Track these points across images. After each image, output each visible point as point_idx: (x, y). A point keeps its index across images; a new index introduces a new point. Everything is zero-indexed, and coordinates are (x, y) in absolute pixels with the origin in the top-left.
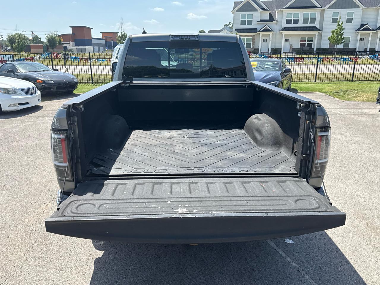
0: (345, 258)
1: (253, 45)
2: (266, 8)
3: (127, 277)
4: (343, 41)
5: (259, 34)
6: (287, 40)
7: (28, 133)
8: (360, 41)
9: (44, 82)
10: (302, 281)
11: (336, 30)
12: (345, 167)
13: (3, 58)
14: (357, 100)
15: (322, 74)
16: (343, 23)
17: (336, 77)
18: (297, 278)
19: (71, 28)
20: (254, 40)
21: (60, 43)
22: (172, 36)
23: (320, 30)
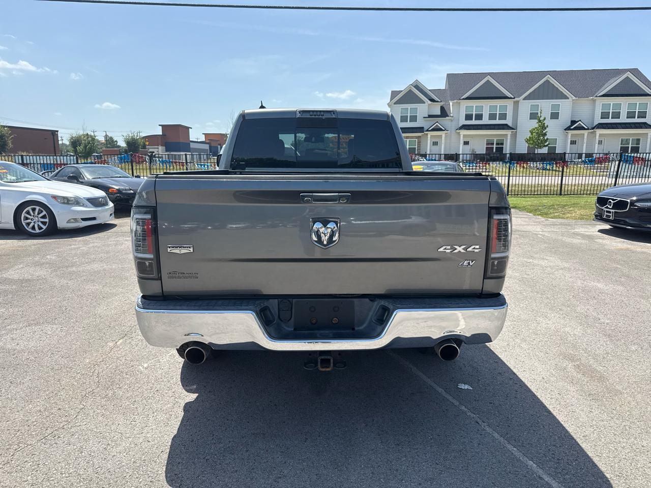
0: (545, 407)
1: (419, 149)
2: (436, 99)
3: (228, 429)
4: (547, 143)
5: (427, 134)
6: (466, 143)
7: (93, 256)
8: (571, 144)
9: (119, 191)
10: (481, 435)
11: (536, 128)
12: (548, 298)
13: (62, 161)
14: (567, 218)
15: (517, 186)
16: (545, 119)
17: (536, 189)
18: (475, 432)
19: (161, 127)
20: (419, 143)
21: (144, 147)
22: (300, 112)
23: (513, 129)
